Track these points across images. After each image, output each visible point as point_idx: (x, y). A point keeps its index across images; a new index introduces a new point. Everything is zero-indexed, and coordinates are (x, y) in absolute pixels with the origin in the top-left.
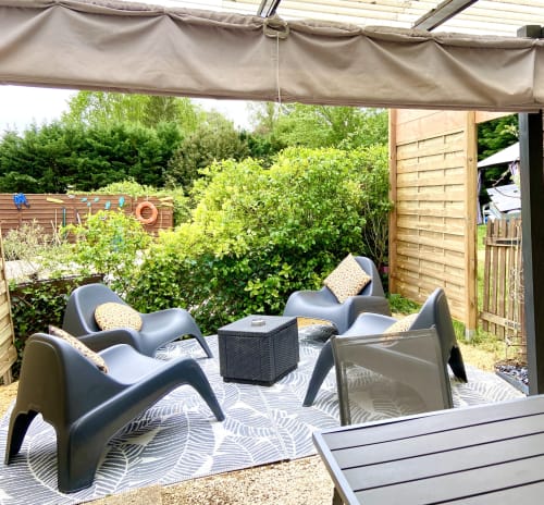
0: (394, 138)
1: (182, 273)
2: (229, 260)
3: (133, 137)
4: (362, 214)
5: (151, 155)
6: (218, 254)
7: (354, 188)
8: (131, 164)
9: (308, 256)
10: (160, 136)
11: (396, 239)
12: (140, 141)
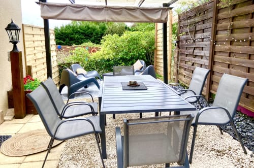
0: (157, 28)
1: (96, 63)
2: (108, 60)
3: (92, 28)
4: (146, 50)
5: (97, 34)
6: (105, 58)
7: (144, 43)
8: (91, 37)
9: (129, 60)
10: (100, 28)
11: (156, 58)
12: (94, 29)
